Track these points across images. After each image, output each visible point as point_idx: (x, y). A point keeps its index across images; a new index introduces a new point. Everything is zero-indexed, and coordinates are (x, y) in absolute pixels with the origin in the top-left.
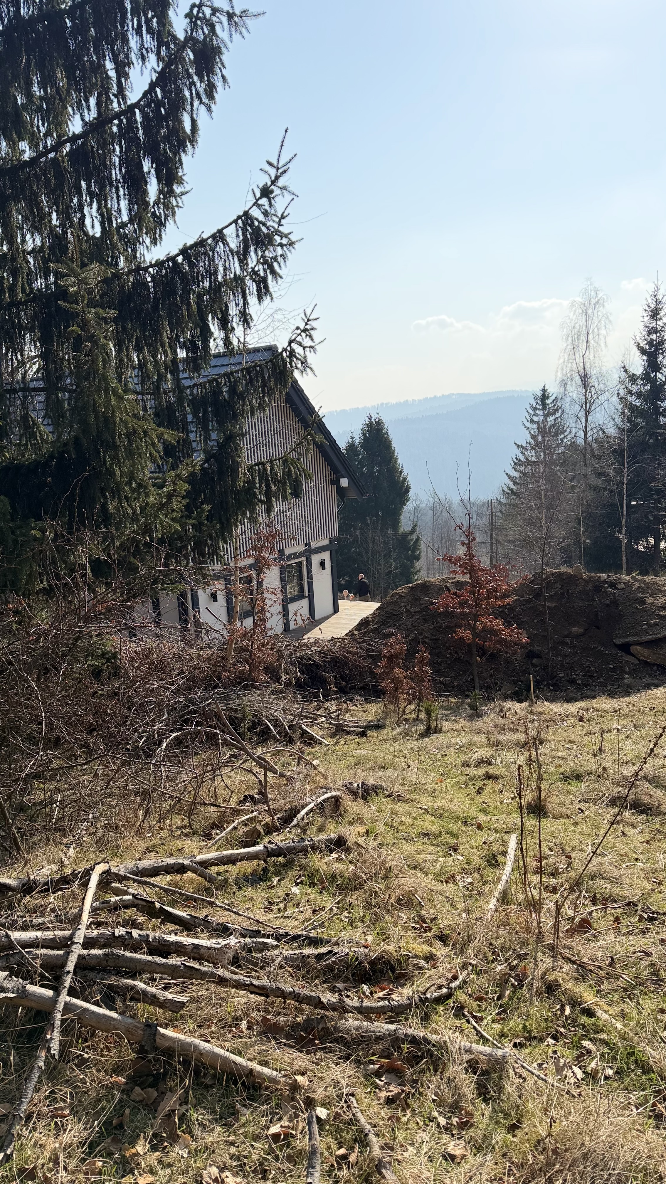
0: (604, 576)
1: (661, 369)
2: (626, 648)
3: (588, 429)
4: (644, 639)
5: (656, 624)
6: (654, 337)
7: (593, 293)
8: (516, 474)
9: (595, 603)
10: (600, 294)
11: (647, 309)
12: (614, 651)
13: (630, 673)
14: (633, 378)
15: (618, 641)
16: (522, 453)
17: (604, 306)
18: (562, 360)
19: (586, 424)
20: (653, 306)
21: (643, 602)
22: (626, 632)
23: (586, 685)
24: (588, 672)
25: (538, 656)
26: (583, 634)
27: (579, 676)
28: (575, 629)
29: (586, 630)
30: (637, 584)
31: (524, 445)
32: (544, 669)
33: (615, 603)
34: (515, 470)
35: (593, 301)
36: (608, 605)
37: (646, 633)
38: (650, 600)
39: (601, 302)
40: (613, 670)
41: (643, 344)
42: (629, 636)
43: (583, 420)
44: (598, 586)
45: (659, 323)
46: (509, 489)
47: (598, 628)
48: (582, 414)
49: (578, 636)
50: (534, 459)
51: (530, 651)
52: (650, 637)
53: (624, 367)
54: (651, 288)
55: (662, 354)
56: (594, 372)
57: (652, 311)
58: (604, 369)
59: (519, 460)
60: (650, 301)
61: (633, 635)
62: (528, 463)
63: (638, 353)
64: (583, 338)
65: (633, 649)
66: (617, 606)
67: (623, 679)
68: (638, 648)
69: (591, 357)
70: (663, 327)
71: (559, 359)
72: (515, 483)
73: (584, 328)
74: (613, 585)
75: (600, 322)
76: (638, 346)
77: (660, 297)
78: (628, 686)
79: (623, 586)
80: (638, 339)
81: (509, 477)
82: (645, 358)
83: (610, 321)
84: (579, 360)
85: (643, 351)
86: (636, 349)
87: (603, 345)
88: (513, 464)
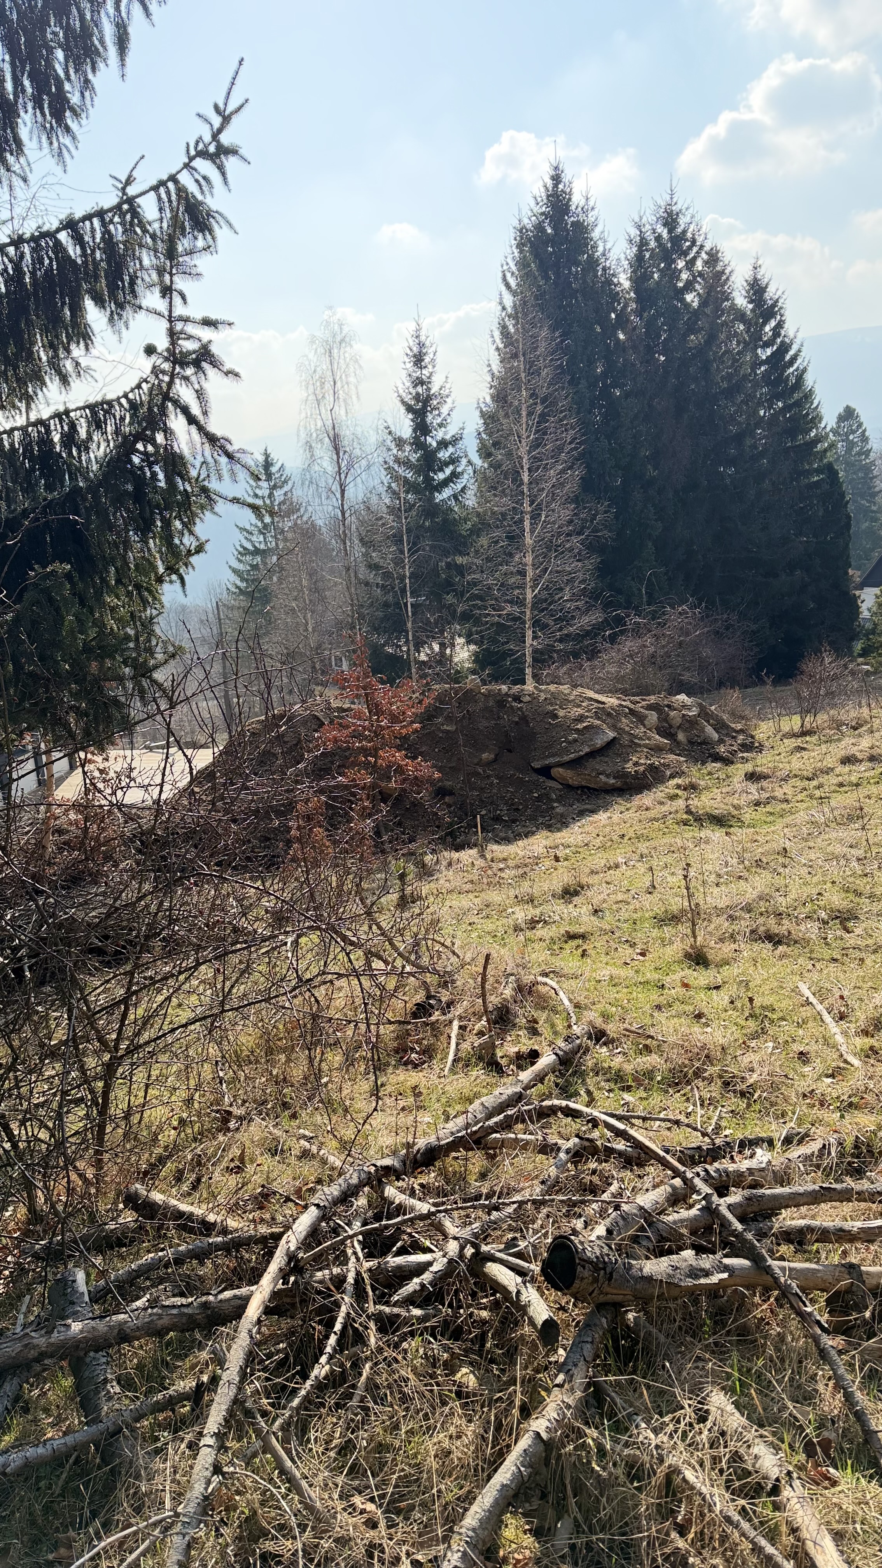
0: (504, 688)
1: (431, 431)
2: (545, 771)
3: (346, 507)
4: (566, 758)
5: (575, 741)
6: (419, 389)
7: (336, 327)
8: (241, 567)
9: (502, 721)
10: (346, 329)
11: (409, 352)
12: (535, 777)
13: (557, 801)
14: (400, 442)
15: (537, 765)
16: (246, 538)
17: (351, 346)
18: (303, 415)
19: (342, 501)
20: (416, 350)
21: (556, 716)
22: (544, 753)
23: (514, 821)
24: (513, 804)
25: (451, 793)
26: (495, 760)
27: (504, 812)
28: (485, 756)
29: (496, 755)
30: (543, 696)
31: (248, 527)
32: (460, 809)
33: (524, 719)
34: (240, 561)
35: (338, 339)
36: (517, 723)
37: (567, 751)
38: (561, 713)
39: (347, 339)
40: (538, 799)
41: (408, 399)
42: (548, 757)
43: (339, 496)
44: (501, 701)
45: (424, 372)
46: (237, 587)
47: (510, 751)
48: (336, 487)
49: (489, 764)
50: (262, 547)
51: (440, 788)
52: (572, 756)
53: (387, 428)
54: (413, 326)
55: (431, 412)
56: (346, 433)
57: (415, 356)
58: (359, 430)
59: (245, 549)
60: (411, 343)
61: (553, 755)
62: (256, 552)
63: (403, 409)
64: (328, 386)
65: (557, 772)
66: (527, 723)
67: (553, 808)
68: (560, 770)
69: (343, 412)
70: (429, 378)
71: (300, 413)
72: (242, 579)
73: (329, 373)
74: (517, 698)
75: (347, 365)
76: (403, 402)
77: (423, 338)
78: (562, 815)
79: (528, 698)
80: (401, 391)
81: (235, 571)
82: (410, 416)
83: (360, 367)
84: (325, 414)
85: (409, 409)
86: (399, 404)
87: (354, 397)
88: (236, 553)
